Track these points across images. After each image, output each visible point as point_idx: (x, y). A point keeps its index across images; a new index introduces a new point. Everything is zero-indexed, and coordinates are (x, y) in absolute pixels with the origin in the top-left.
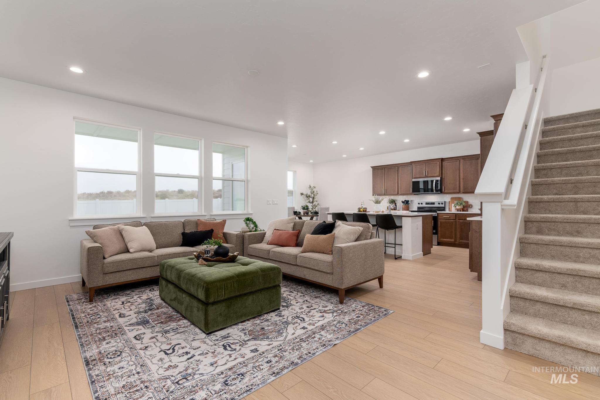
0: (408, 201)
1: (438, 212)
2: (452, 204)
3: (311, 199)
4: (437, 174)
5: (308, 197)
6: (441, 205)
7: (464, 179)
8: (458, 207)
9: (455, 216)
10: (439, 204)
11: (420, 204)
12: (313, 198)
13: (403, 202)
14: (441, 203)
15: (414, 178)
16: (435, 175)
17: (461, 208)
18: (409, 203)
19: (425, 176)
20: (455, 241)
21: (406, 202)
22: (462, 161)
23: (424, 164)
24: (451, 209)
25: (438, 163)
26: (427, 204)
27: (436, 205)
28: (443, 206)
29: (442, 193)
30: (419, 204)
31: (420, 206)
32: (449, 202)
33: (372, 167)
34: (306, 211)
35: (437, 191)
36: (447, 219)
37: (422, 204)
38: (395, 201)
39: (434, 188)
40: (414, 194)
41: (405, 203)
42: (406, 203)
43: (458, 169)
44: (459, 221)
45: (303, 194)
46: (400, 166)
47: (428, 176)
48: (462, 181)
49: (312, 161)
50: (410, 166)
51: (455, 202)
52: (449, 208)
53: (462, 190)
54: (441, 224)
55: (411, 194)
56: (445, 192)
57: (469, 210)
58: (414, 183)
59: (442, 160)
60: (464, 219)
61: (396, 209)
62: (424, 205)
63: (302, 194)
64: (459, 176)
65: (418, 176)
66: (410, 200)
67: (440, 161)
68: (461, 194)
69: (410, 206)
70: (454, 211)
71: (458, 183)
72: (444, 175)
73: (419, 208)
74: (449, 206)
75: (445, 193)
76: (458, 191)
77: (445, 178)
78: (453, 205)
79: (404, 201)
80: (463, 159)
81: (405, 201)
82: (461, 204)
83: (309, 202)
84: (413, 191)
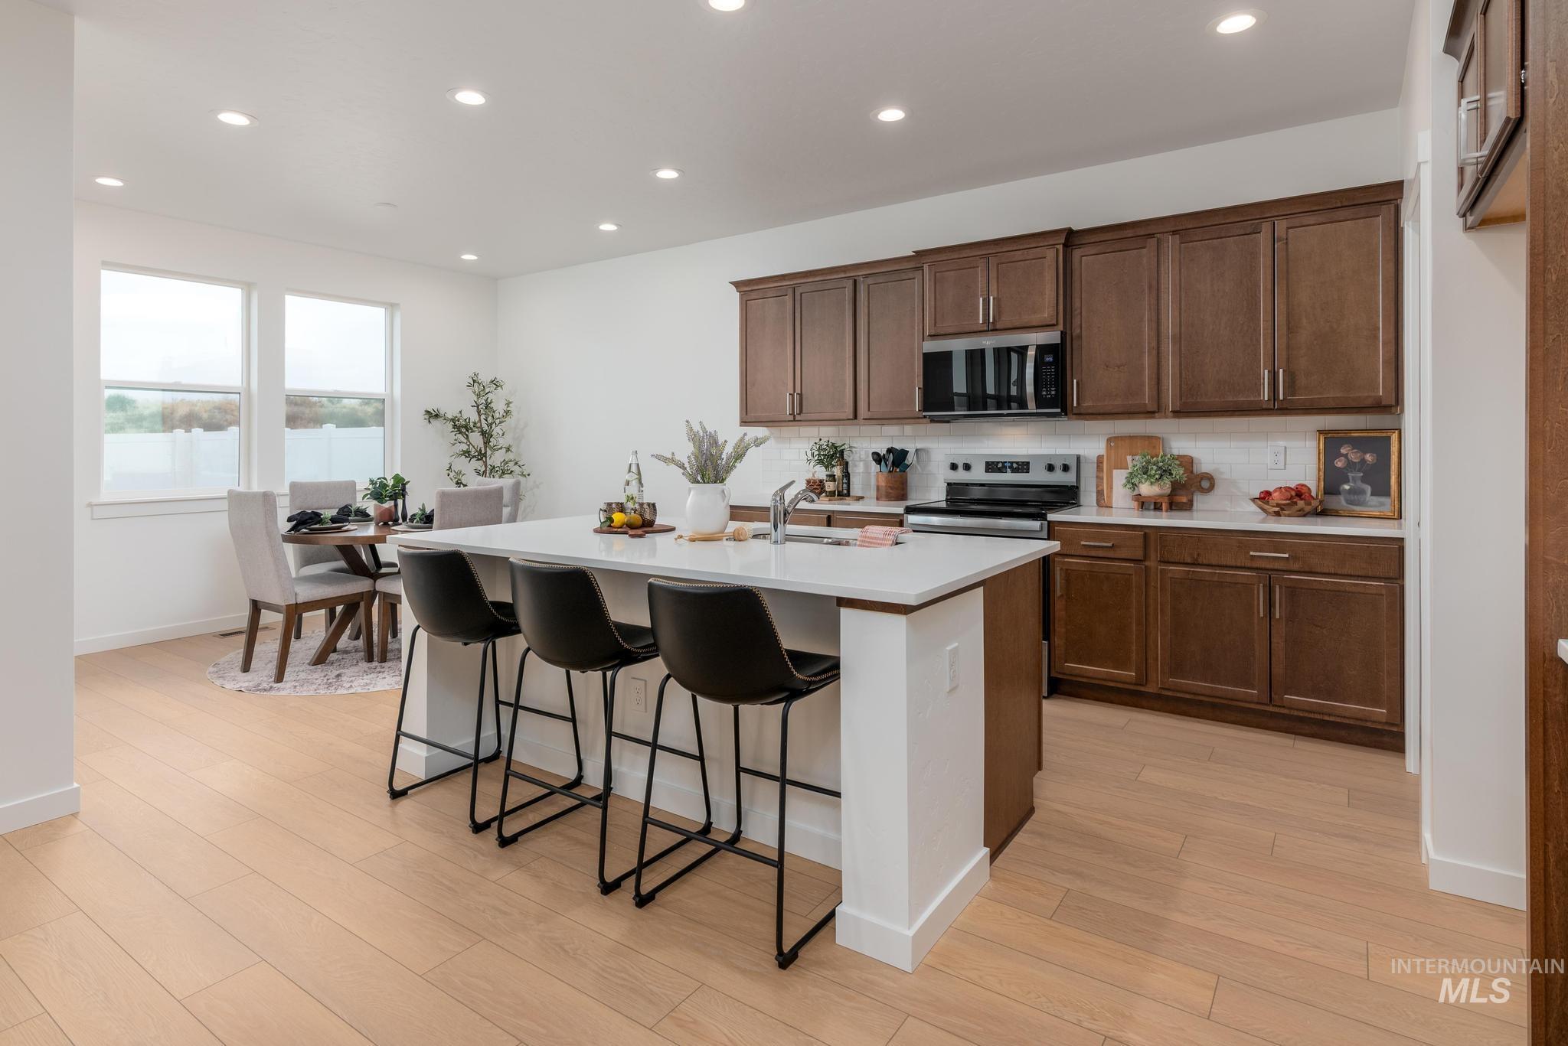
0: (904, 453)
1: (1051, 517)
2: (1116, 473)
3: (476, 439)
4: (1046, 314)
5: (461, 427)
6: (1058, 478)
7: (1178, 339)
8: (1146, 489)
9: (1140, 542)
10: (1051, 468)
11: (960, 468)
12: (487, 436)
13: (878, 458)
14: (1058, 465)
15: (933, 336)
16: (1035, 319)
17: (1161, 496)
18: (910, 459)
19: (986, 328)
20: (1143, 678)
21: (896, 460)
22: (1171, 241)
23: (981, 264)
24: (1110, 497)
25: (1050, 254)
26: (991, 467)
27: (1038, 476)
28: (1069, 479)
29: (1066, 415)
30: (954, 467)
31: (961, 476)
32: (1100, 459)
33: (737, 284)
34: (389, 510)
35: (1041, 402)
36: (1101, 553)
37: (967, 467)
38: (842, 452)
39: (1030, 389)
40: (933, 420)
41: (890, 463)
42: (894, 464)
43: (1150, 287)
44: (1162, 570)
45: (437, 416)
46: (866, 276)
47: (998, 327)
48: (1169, 348)
49: (475, 258)
50: (911, 275)
51: (1129, 458)
52: (1100, 493)
53: (1170, 400)
54: (1068, 580)
55: (914, 419)
56: (1082, 411)
57: (1200, 501)
58: (929, 359)
59: (1070, 238)
60: (1189, 560)
61: (848, 495)
62: (978, 474)
63: (432, 416)
64: (1154, 325)
65: (949, 326)
66: (910, 446)
67: (1060, 247)
68: (1166, 417)
69: (913, 478)
70: (1123, 511)
71: (1147, 361)
72: (1076, 321)
73: (952, 488)
74: (1099, 478)
75: (1082, 415)
76: (1147, 399)
77: (1084, 334)
78: (1119, 477)
79: (883, 452)
80: (1174, 233)
81: (890, 451)
82: (1165, 472)
83: (466, 454)
84: (927, 405)
